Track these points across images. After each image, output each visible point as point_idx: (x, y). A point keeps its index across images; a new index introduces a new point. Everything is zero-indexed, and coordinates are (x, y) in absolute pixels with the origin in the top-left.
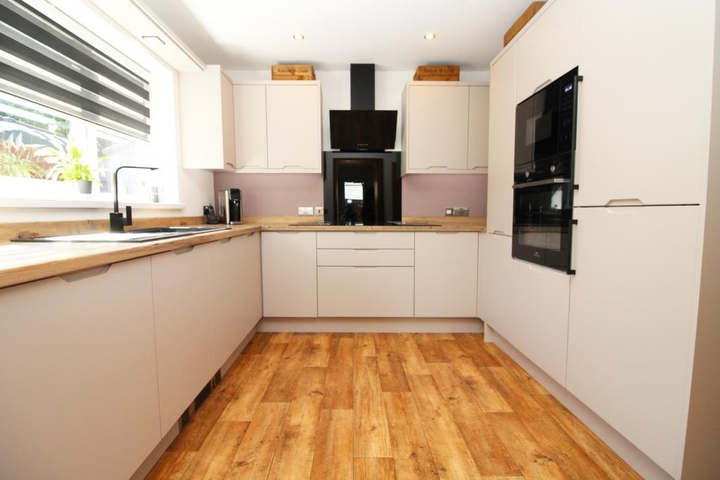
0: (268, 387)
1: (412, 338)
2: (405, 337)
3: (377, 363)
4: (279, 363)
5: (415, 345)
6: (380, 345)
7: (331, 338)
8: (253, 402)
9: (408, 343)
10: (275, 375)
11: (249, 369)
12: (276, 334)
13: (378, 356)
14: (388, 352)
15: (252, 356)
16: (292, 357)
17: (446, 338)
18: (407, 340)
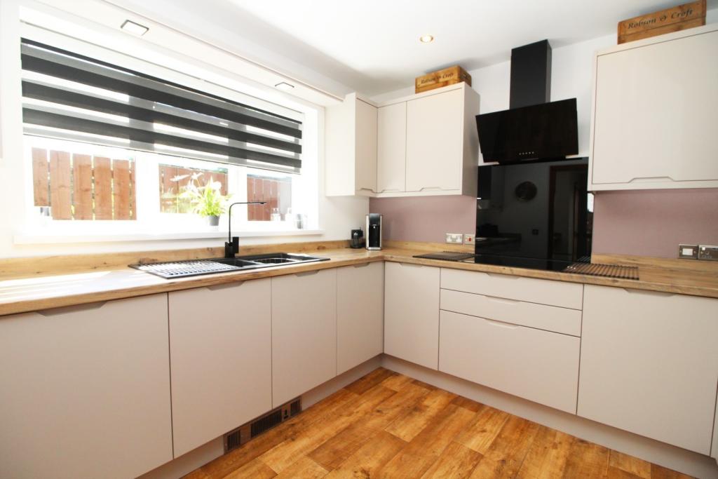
0: (329, 440)
1: (567, 447)
2: (557, 440)
3: (475, 466)
4: (366, 413)
5: (561, 462)
6: (506, 438)
7: (450, 403)
8: (301, 451)
9: (553, 452)
10: (349, 428)
11: (334, 410)
12: (396, 375)
13: (487, 455)
14: (508, 455)
15: (351, 394)
16: (384, 412)
17: (634, 470)
18: (555, 446)
